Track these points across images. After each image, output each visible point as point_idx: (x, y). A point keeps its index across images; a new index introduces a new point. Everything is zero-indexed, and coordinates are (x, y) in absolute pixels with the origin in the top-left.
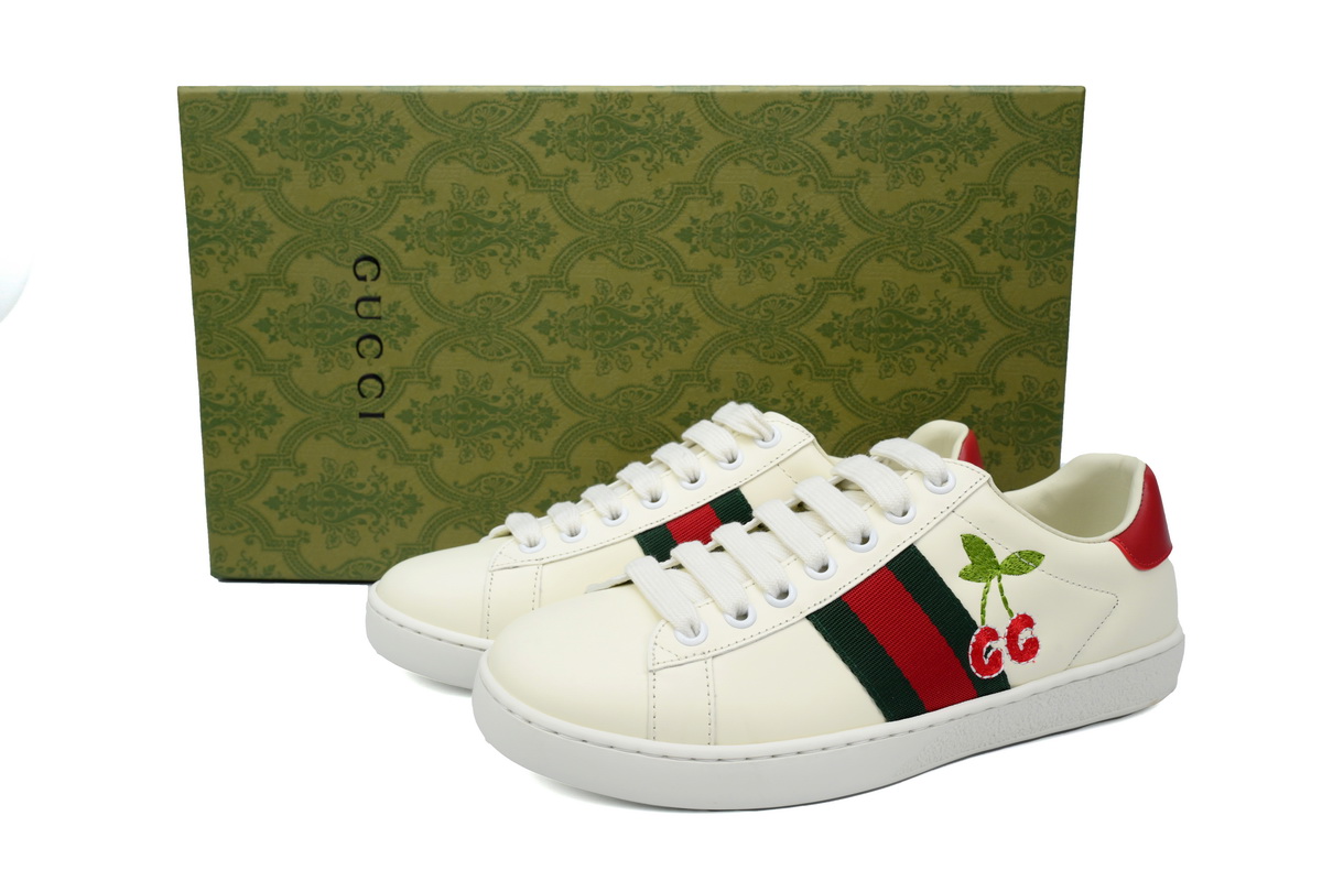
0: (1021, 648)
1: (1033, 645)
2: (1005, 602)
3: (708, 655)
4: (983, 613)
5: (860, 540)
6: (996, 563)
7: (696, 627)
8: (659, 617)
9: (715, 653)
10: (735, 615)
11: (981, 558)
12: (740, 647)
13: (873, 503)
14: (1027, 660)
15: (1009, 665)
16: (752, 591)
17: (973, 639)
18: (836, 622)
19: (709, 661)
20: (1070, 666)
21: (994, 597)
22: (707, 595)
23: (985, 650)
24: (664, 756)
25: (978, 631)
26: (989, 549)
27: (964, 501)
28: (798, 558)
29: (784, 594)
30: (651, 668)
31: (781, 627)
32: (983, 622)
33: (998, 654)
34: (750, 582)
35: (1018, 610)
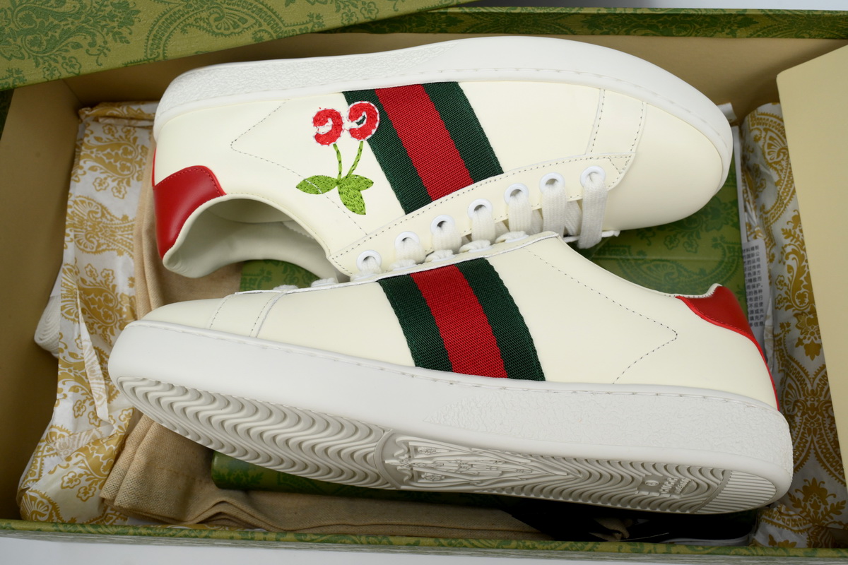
10: (557, 184)
15: (343, 108)
18: (482, 164)
21: (348, 161)
29: (515, 193)
35: (329, 149)
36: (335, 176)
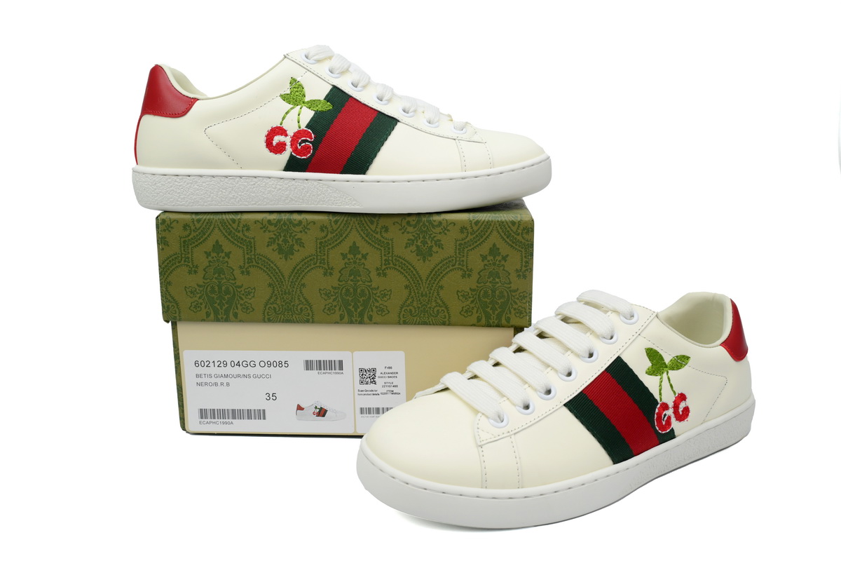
0: (681, 413)
1: (687, 410)
2: (671, 386)
3: (512, 433)
4: (660, 394)
5: (588, 355)
6: (665, 364)
7: (502, 416)
8: (476, 412)
9: (516, 431)
10: (522, 406)
11: (657, 362)
12: (529, 427)
13: (593, 332)
14: (683, 420)
15: (675, 424)
16: (529, 391)
17: (657, 411)
18: (581, 406)
19: (513, 436)
20: (704, 421)
21: (665, 384)
22: (503, 396)
23: (663, 416)
24: (493, 498)
25: (659, 406)
26: (661, 356)
27: (645, 328)
28: (553, 368)
29: (549, 392)
30: (480, 444)
31: (550, 412)
32: (661, 399)
33: (669, 418)
34: (527, 386)
35: (678, 391)
36: (671, 372)
